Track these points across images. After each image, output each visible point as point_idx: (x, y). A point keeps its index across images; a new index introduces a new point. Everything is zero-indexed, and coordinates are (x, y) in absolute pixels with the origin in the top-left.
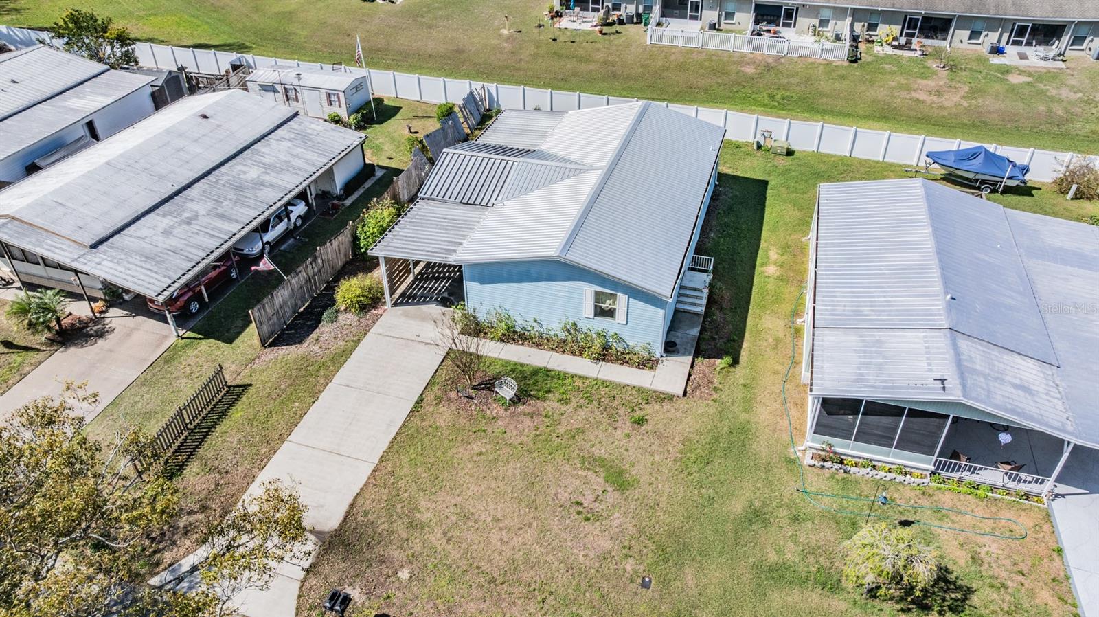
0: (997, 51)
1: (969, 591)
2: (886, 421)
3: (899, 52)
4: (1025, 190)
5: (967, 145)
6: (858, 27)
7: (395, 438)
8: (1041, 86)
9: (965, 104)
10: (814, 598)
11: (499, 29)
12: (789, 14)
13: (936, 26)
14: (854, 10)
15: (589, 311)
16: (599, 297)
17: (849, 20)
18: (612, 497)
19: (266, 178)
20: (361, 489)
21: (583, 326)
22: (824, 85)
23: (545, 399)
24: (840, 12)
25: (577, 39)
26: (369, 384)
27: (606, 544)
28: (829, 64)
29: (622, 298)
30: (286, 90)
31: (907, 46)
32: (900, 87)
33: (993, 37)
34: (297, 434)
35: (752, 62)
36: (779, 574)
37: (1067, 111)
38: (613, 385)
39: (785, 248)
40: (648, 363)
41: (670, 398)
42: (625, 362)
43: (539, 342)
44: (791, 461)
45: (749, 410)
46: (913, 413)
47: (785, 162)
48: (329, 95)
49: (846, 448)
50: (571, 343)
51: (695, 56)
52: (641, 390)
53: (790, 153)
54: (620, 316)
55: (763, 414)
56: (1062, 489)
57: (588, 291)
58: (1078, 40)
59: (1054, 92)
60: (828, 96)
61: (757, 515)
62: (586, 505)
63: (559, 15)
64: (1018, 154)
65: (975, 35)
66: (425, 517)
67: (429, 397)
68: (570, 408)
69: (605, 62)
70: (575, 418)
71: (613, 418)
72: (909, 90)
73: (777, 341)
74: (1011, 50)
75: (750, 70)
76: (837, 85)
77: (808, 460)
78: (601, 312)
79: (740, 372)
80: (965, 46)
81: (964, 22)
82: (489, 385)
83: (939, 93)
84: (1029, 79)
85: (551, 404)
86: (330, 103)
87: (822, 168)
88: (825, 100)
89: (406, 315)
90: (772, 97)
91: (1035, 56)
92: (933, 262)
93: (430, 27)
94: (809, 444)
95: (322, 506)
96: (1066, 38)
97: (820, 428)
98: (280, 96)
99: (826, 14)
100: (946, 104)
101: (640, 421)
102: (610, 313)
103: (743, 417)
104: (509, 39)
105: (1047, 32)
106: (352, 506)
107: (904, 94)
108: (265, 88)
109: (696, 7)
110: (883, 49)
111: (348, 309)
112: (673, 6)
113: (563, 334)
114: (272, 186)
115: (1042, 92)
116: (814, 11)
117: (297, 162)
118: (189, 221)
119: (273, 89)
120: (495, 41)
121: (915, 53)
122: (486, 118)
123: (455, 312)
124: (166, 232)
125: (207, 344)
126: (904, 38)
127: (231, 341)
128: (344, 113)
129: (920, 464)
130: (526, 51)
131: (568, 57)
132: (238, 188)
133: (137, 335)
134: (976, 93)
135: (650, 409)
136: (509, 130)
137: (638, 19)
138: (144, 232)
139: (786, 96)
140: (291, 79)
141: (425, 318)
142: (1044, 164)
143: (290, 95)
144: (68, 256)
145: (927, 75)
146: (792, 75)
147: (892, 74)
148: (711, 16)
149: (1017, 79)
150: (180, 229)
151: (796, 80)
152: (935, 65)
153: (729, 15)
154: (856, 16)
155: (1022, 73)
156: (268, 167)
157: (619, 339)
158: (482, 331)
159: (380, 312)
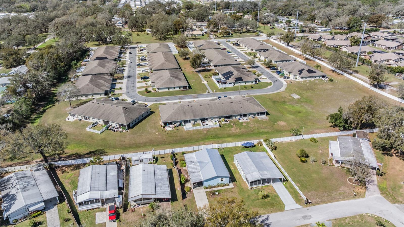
0: (240, 119)
1: (269, 195)
2: (256, 182)
3: (226, 123)
4: (254, 146)
6: (218, 119)
8: (248, 125)
9: (240, 131)
10: (258, 201)
11: (155, 133)
12: (206, 119)
13: (229, 117)
14: (217, 117)
16: (221, 179)
17: (216, 119)
19: (162, 177)
21: (219, 183)
22: (218, 132)
23: (220, 193)
24: (215, 118)
25: (172, 132)
28: (217, 128)
29: (224, 178)
31: (226, 121)
32: (230, 130)
33: (238, 117)
35: (205, 130)
36: (254, 200)
37: (253, 129)
38: (226, 189)
39: (232, 164)
40: (228, 185)
41: (233, 188)
42: (226, 186)
43: (215, 187)
44: (249, 190)
45: (241, 186)
46: (258, 180)
47: (223, 150)
48: (149, 159)
49: (253, 186)
50: (219, 186)
51: (195, 131)
52: (229, 188)
53: (223, 148)
54: (224, 181)
55: (243, 186)
56: (273, 183)
57: (220, 179)
58: (249, 116)
59: (250, 126)
60: (219, 134)
61: (249, 196)
63: (164, 127)
64: (252, 142)
65: (235, 117)
67: (208, 198)
69: (180, 136)
70: (225, 194)
71: (229, 192)
72: (231, 130)
73: (239, 177)
74: (241, 118)
75: (205, 132)
76: (220, 132)
77: (250, 189)
78: (221, 181)
79: (238, 182)
80: (235, 119)
81: (233, 116)
82: (214, 194)
83: (236, 130)
84: (246, 124)
85: (222, 193)
86: (149, 160)
87: (228, 150)
88: (219, 135)
89: (196, 189)
90: (211, 137)
91: (245, 119)
92: (253, 163)
93: (141, 136)
94: (249, 187)
96: (248, 116)
97: (251, 185)
99: (212, 118)
100: (237, 132)
101: (232, 192)
102: (223, 180)
104: (159, 135)
105: (245, 115)
107: (230, 131)
108: (136, 161)
109: (190, 121)
110: (223, 123)
111: (188, 191)
112: (186, 122)
113: (217, 185)
114: (164, 178)
115: (249, 126)
116: (210, 118)
117: (163, 173)
118: (161, 187)
119: (138, 161)
120: (157, 136)
121: (228, 122)
122: (174, 155)
123: (202, 187)
124: (161, 189)
125: (175, 202)
126: (225, 120)
127: (177, 201)
128: (152, 161)
129: (260, 185)
130: (165, 137)
131: (173, 137)
132: (161, 180)
133: (165, 205)
134: (240, 129)
135: (232, 190)
136: (189, 158)
137: (180, 125)
138: (158, 190)
139: (214, 136)
140: (141, 158)
141: (199, 189)
142: (255, 142)
143: (141, 161)
144: (154, 197)
145: (232, 127)
146: (212, 132)
147: (227, 128)
148: (193, 122)
149: (244, 124)
150: (162, 188)
151: (213, 132)
152: (232, 124)
153: (196, 121)
154: (217, 118)
155: (245, 123)
156: (160, 175)
157: (224, 183)
158: (207, 188)
159: (192, 190)
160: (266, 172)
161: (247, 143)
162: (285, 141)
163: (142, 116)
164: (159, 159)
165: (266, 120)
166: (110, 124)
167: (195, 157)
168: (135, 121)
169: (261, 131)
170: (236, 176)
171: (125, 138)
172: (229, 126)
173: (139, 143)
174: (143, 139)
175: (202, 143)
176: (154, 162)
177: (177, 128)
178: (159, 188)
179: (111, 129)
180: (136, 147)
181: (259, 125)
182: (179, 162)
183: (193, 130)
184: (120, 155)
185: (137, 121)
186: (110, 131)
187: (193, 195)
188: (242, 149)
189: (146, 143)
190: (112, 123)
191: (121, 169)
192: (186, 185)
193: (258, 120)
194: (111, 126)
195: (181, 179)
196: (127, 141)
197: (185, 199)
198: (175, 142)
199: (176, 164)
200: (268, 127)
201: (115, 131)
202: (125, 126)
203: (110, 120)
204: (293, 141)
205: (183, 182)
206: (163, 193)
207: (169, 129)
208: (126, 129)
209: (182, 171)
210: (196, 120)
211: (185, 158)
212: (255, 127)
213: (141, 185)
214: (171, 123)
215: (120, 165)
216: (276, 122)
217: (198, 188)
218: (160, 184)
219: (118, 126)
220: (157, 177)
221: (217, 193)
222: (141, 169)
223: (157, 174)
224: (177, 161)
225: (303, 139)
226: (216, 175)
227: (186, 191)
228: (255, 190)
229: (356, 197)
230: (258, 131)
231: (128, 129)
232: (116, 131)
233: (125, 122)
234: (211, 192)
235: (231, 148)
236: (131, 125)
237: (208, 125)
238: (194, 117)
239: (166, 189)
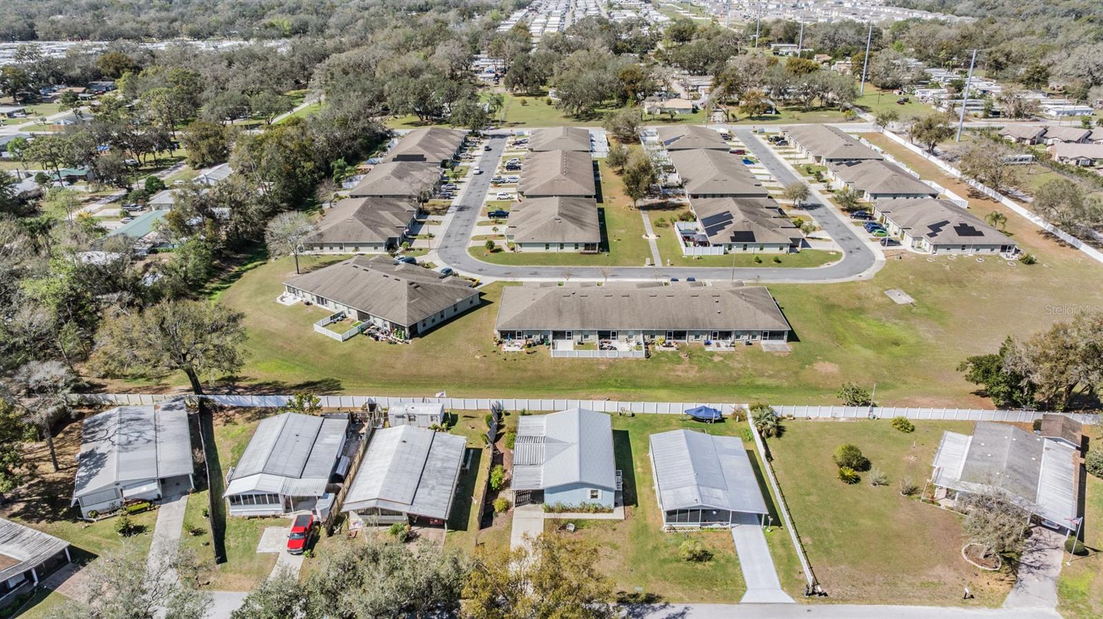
0: (708, 344)
1: (712, 555)
2: (684, 514)
3: (666, 349)
4: (722, 420)
5: (699, 405)
6: (646, 337)
8: (726, 362)
9: (698, 375)
10: (675, 565)
11: (474, 356)
12: (614, 334)
13: (680, 335)
14: (643, 331)
15: (589, 497)
16: (592, 492)
17: (642, 335)
18: (614, 552)
19: (445, 465)
21: (587, 503)
22: (637, 372)
23: (583, 529)
24: (637, 332)
25: (516, 358)
27: (618, 564)
28: (637, 360)
29: (600, 491)
30: (409, 417)
31: (669, 345)
32: (670, 370)
33: (705, 337)
35: (603, 363)
36: (665, 561)
37: (737, 374)
38: (602, 520)
39: (642, 460)
40: (611, 511)
41: (621, 521)
42: (604, 512)
43: (573, 510)
44: (661, 532)
45: (645, 520)
46: (691, 511)
47: (631, 420)
48: (432, 417)
49: (676, 525)
50: (584, 509)
51: (576, 362)
52: (611, 520)
53: (633, 415)
54: (600, 497)
55: (650, 521)
56: (733, 525)
57: (589, 490)
58: (738, 337)
59: (731, 365)
60: (640, 378)
61: (656, 548)
63: (500, 343)
64: (718, 407)
65: (697, 337)
67: (546, 535)
68: (592, 530)
69: (534, 371)
70: (594, 532)
71: (606, 530)
72: (674, 371)
73: (648, 496)
74: (713, 342)
75: (603, 367)
76: (644, 372)
77: (666, 531)
78: (593, 497)
79: (639, 509)
80: (693, 342)
81: (691, 333)
82: (564, 527)
83: (687, 372)
84: (721, 359)
85: (585, 529)
86: (432, 420)
87: (647, 420)
88: (639, 380)
89: (522, 509)
90: (616, 381)
91: (724, 345)
92: (690, 463)
93: (436, 358)
94: (665, 526)
96: (733, 336)
97: (668, 520)
98: (406, 419)
99: (630, 333)
100: (691, 376)
101: (614, 530)
102: (596, 497)
103: (644, 522)
104: (481, 361)
105: (725, 335)
107: (672, 373)
108: (398, 417)
109: (569, 334)
110: (659, 348)
111: (500, 511)
112: (558, 335)
113: (580, 507)
114: (450, 468)
115: (727, 365)
116: (625, 332)
117: (451, 456)
118: (433, 488)
119: (403, 417)
120: (475, 364)
121: (674, 349)
122: (499, 415)
123: (540, 506)
124: (430, 494)
125: (459, 532)
126: (667, 341)
127: (466, 530)
128: (439, 424)
129: (696, 525)
130: (494, 369)
131: (516, 369)
132: (439, 471)
133: (430, 534)
134: (701, 369)
135: (616, 526)
136: (528, 428)
137: (542, 341)
138: (422, 496)
139: (622, 381)
140: (411, 411)
141: (529, 509)
142: (727, 409)
143: (411, 418)
144: (406, 509)
145: (680, 361)
146: (623, 368)
147: (666, 362)
148: (577, 338)
149: (717, 359)
150: (433, 492)
151: (625, 371)
152: (682, 355)
153: (586, 336)
154: (645, 333)
155: (718, 355)
156: (442, 460)
157: (600, 505)
158: (550, 510)
159: (511, 510)
160: (719, 492)
161: (700, 410)
162: (817, 418)
163: (455, 310)
164: (459, 420)
165: (782, 355)
166: (371, 320)
167: (545, 427)
168: (433, 321)
169: (760, 381)
170: (641, 490)
171: (397, 358)
172: (675, 359)
173: (428, 376)
174: (441, 366)
175: (583, 393)
176: (444, 425)
177: (533, 349)
178: (426, 490)
179: (370, 334)
180: (418, 385)
181: (759, 366)
182: (506, 435)
183: (573, 359)
184: (368, 398)
185: (438, 320)
186: (366, 337)
187: (511, 522)
188: (685, 422)
189: (444, 376)
190: (375, 319)
191: (361, 432)
192: (501, 495)
193: (761, 351)
194: (373, 325)
195: (490, 477)
196: (399, 366)
197: (486, 530)
198: (518, 383)
199: (498, 437)
200: (784, 374)
201: (377, 339)
202: (403, 328)
203: (372, 310)
204: (842, 420)
205: (494, 485)
206: (432, 505)
207: (512, 349)
208: (406, 338)
209: (505, 457)
210: (586, 333)
211: (520, 426)
212: (745, 368)
213: (384, 476)
214: (519, 334)
215: (360, 421)
216: (810, 364)
217: (530, 506)
218: (432, 482)
219: (388, 328)
220: (433, 463)
221: (571, 527)
222: (399, 438)
223: (433, 454)
224: (501, 431)
225: (871, 417)
226: (575, 478)
227: (497, 510)
228: (678, 535)
229: (971, 601)
230: (749, 381)
231: (411, 338)
232: (380, 339)
233: (406, 318)
234: (556, 521)
235: (655, 416)
236: (420, 329)
237: (615, 349)
238: (583, 324)
239: (442, 495)
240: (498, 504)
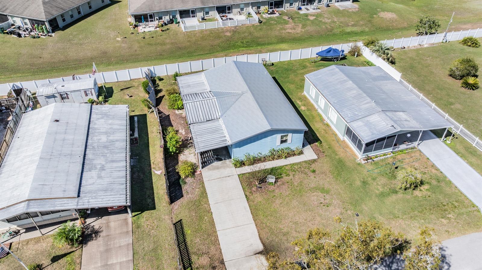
0: (300, 9)
2: (381, 142)
3: (272, 15)
4: (344, 58)
5: (325, 48)
6: (254, 8)
7: (251, 212)
8: (319, 19)
9: (303, 30)
10: (394, 197)
11: (115, 38)
12: (229, 8)
13: (278, 4)
14: (252, 3)
15: (279, 143)
16: (282, 137)
17: (251, 7)
18: (327, 197)
19: (111, 138)
20: (258, 233)
21: (277, 149)
22: (256, 34)
23: (282, 177)
24: (247, 5)
25: (154, 36)
26: (224, 199)
27: (339, 210)
28: (253, 25)
29: (290, 135)
30: (61, 95)
31: (273, 13)
32: (281, 29)
33: (296, 4)
34: (218, 227)
36: (382, 195)
37: (330, 26)
38: (296, 164)
39: (300, 99)
40: (301, 153)
41: (315, 160)
42: (294, 155)
43: (264, 160)
44: (359, 164)
45: (336, 155)
46: (388, 138)
47: (274, 68)
48: (85, 92)
49: (372, 154)
50: (274, 155)
51: (205, 33)
52: (305, 162)
53: (273, 64)
54: (289, 141)
57: (278, 137)
58: (320, 1)
59: (323, 20)
60: (260, 38)
61: (365, 183)
62: (323, 203)
63: (136, 26)
65: (291, 4)
66: (285, 230)
67: (248, 194)
68: (291, 177)
69: (172, 43)
70: (296, 179)
71: (306, 174)
72: (285, 29)
73: (325, 130)
74: (303, 7)
75: (228, 34)
76: (261, 33)
77: (363, 162)
78: (282, 142)
79: (324, 144)
80: (288, 9)
81: (287, 2)
82: (263, 181)
83: (295, 29)
84: (315, 17)
85: (285, 178)
86: (87, 95)
88: (260, 40)
89: (210, 169)
90: (243, 43)
91: (311, 9)
92: (361, 92)
93: (81, 44)
94: (362, 157)
95: (252, 244)
96: (317, 1)
97: (365, 152)
98: (59, 98)
99: (242, 6)
100: (298, 32)
101: (314, 171)
102: (285, 141)
103: (337, 157)
104: (123, 42)
105: (311, 1)
106: (261, 239)
107: (284, 31)
108: (48, 97)
109: (193, 12)
110: (266, 16)
111: (187, 177)
112: (185, 14)
113: (270, 154)
114: (117, 141)
115: (321, 21)
116: (237, 6)
117: (115, 127)
118: (103, 169)
119: (54, 96)
120: (118, 45)
121: (277, 14)
122: (154, 82)
123: (228, 161)
124: (100, 177)
125: (146, 214)
126: (271, 10)
127: (154, 208)
128: (95, 98)
130: (136, 46)
131: (155, 44)
132: (105, 147)
133: (112, 224)
134: (304, 26)
135: (313, 166)
136: (189, 86)
137: (171, 21)
138: (91, 181)
139: (247, 42)
140: (61, 90)
141: (218, 168)
142: (345, 47)
143: (64, 97)
144: (72, 205)
145: (286, 23)
146: (244, 33)
147: (276, 24)
148: (200, 15)
149: (312, 18)
150: (103, 174)
151: (246, 34)
152: (286, 18)
153: (207, 13)
154: (253, 5)
155: (311, 15)
156: (106, 133)
157: (288, 148)
158: (242, 164)
159: (198, 173)
160: (404, 115)
161: (329, 51)
162: (409, 47)
163: (90, 7)
164: (115, 91)
165: (354, 10)
166: (11, 21)
167: (206, 83)
168: (72, 16)
169: (349, 29)
170: (316, 127)
171: (43, 49)
172: (279, 21)
173: (76, 60)
174: (87, 51)
175: (222, 54)
176: (101, 98)
177: (165, 28)
178: (94, 173)
179: (11, 33)
180: (68, 69)
181: (342, 19)
182: (166, 97)
183: (202, 31)
184: (11, 84)
185: (76, 16)
186: (9, 36)
187: (203, 187)
188: (317, 64)
189: (92, 58)
190: (15, 19)
191: (8, 119)
192: (182, 157)
193: (339, 10)
194: (13, 25)
195: (165, 142)
196: (46, 56)
197: (178, 202)
198: (161, 55)
199: (158, 101)
200: (361, 23)
201: (19, 35)
202: (43, 23)
203: (8, 11)
204: (426, 46)
205: (172, 149)
206: (106, 190)
207: (147, 30)
208: (48, 32)
209: (172, 118)
210: (207, 10)
211: (180, 85)
212: (334, 22)
213: (34, 166)
214: (151, 16)
215: (7, 109)
216: (376, 14)
217: (216, 164)
218: (99, 161)
219: (29, 26)
220: (95, 138)
221: (271, 179)
222: (50, 117)
223: (95, 129)
224: (160, 95)
225: (444, 41)
226: (267, 127)
227: (183, 176)
228: (376, 163)
230: (341, 30)
231: (53, 31)
232: (23, 36)
233: (44, 14)
234: (253, 174)
235: (290, 63)
236: (61, 24)
237: (233, 19)
238: (203, 3)
239: (116, 174)
240: (182, 170)
